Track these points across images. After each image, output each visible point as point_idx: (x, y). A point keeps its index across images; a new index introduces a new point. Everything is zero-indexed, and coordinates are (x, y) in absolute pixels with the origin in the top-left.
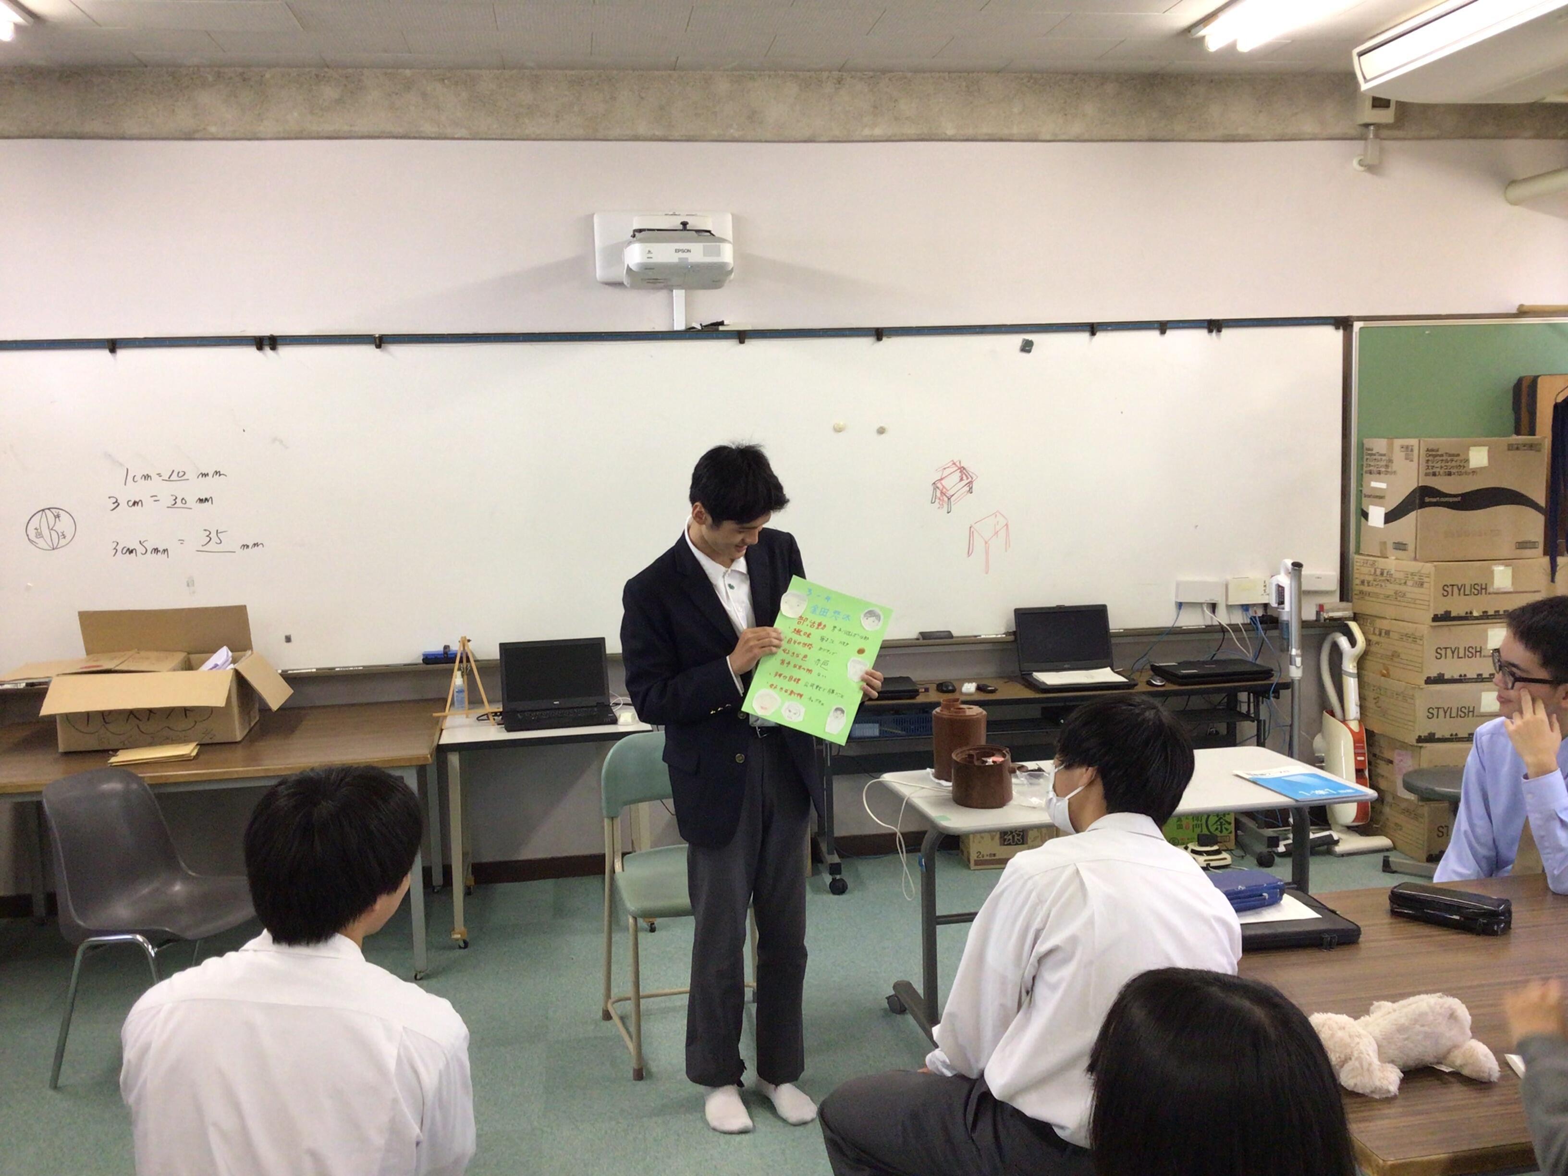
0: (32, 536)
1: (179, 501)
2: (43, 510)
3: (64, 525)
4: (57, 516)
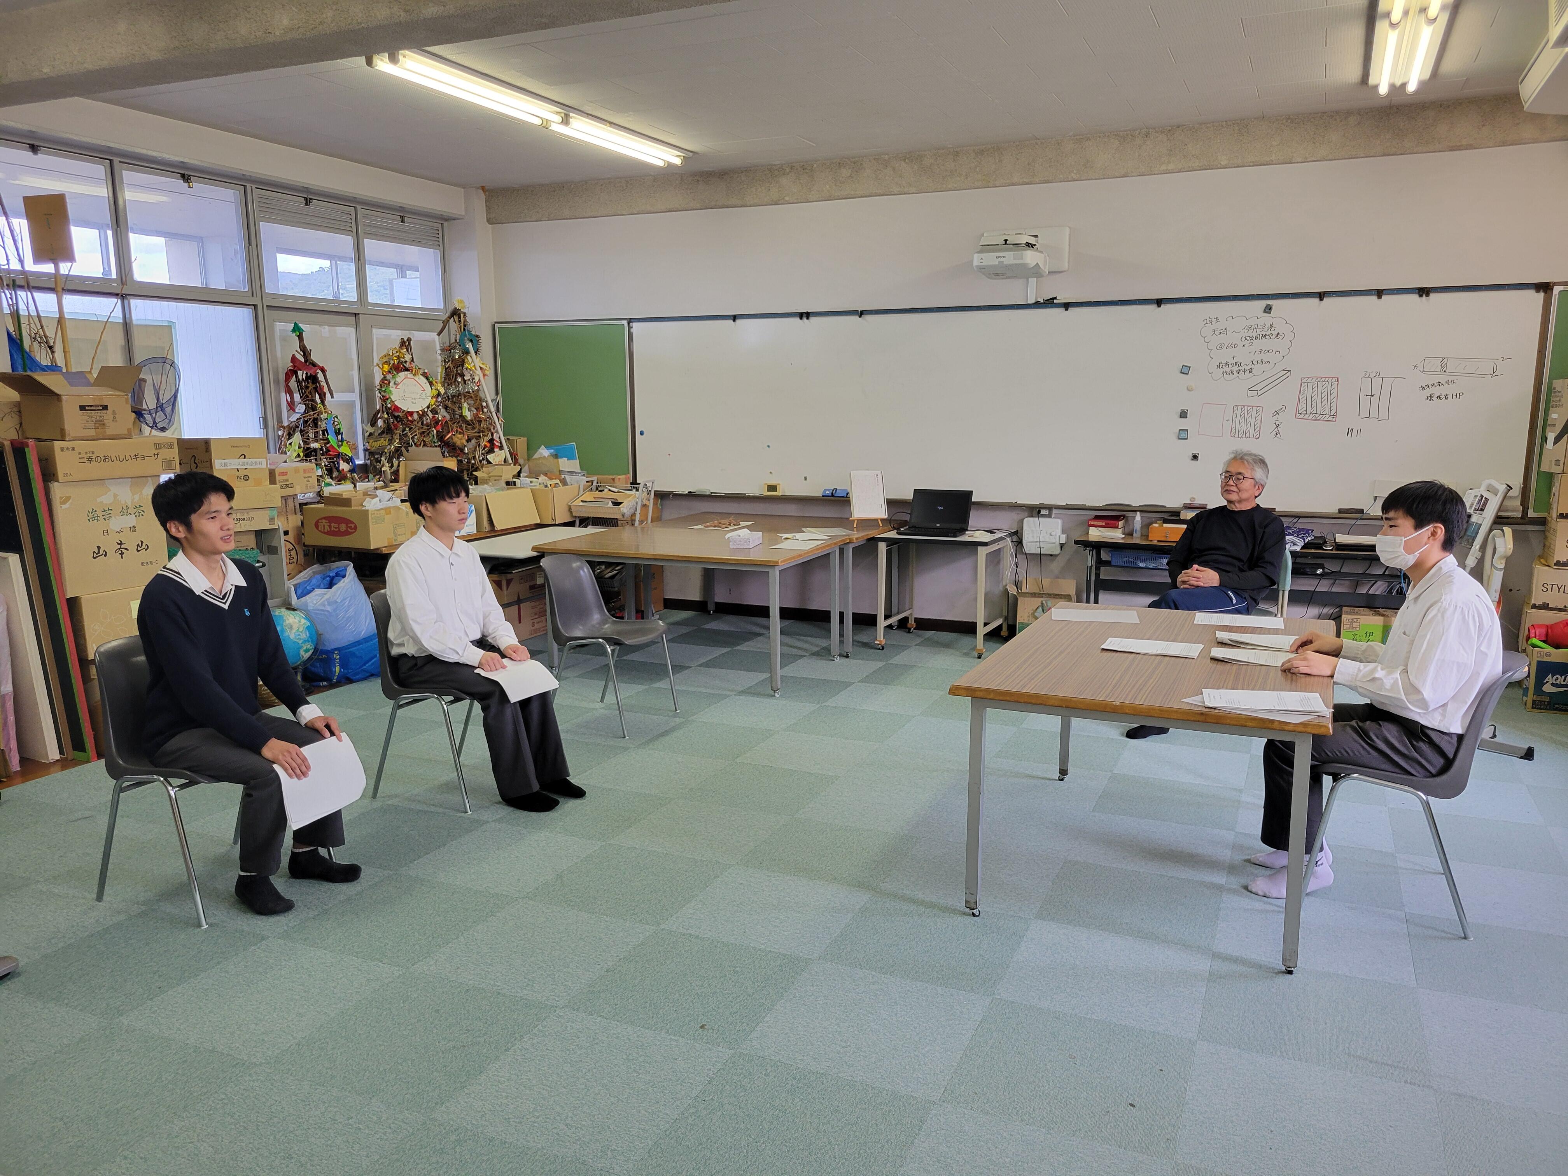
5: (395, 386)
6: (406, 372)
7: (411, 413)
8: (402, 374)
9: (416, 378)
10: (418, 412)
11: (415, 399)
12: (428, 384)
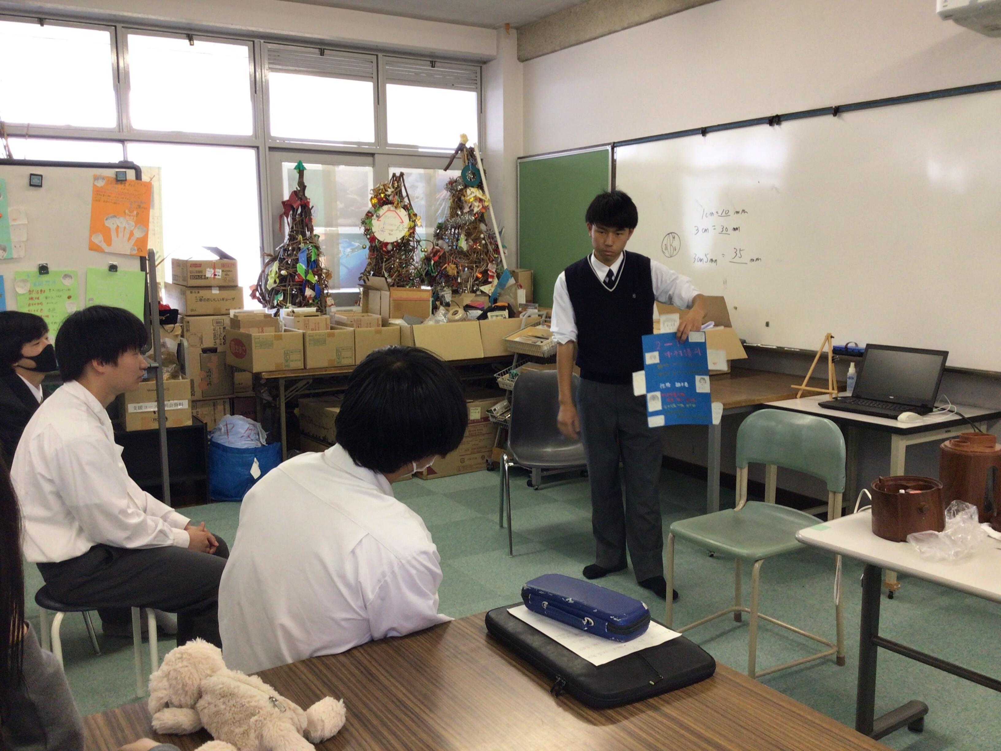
0: (664, 250)
1: (724, 229)
2: (669, 234)
3: (676, 243)
4: (674, 238)
5: (377, 219)
6: (390, 206)
7: (387, 244)
8: (386, 207)
9: (398, 211)
10: (392, 243)
11: (392, 231)
12: (407, 217)
